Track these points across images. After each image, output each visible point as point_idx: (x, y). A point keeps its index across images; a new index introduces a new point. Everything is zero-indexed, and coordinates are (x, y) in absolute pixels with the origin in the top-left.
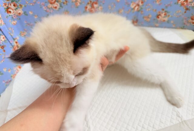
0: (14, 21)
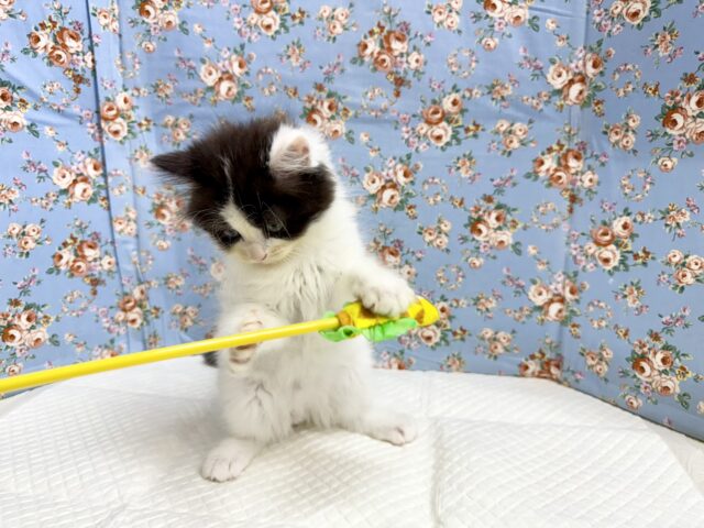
0: (164, 240)
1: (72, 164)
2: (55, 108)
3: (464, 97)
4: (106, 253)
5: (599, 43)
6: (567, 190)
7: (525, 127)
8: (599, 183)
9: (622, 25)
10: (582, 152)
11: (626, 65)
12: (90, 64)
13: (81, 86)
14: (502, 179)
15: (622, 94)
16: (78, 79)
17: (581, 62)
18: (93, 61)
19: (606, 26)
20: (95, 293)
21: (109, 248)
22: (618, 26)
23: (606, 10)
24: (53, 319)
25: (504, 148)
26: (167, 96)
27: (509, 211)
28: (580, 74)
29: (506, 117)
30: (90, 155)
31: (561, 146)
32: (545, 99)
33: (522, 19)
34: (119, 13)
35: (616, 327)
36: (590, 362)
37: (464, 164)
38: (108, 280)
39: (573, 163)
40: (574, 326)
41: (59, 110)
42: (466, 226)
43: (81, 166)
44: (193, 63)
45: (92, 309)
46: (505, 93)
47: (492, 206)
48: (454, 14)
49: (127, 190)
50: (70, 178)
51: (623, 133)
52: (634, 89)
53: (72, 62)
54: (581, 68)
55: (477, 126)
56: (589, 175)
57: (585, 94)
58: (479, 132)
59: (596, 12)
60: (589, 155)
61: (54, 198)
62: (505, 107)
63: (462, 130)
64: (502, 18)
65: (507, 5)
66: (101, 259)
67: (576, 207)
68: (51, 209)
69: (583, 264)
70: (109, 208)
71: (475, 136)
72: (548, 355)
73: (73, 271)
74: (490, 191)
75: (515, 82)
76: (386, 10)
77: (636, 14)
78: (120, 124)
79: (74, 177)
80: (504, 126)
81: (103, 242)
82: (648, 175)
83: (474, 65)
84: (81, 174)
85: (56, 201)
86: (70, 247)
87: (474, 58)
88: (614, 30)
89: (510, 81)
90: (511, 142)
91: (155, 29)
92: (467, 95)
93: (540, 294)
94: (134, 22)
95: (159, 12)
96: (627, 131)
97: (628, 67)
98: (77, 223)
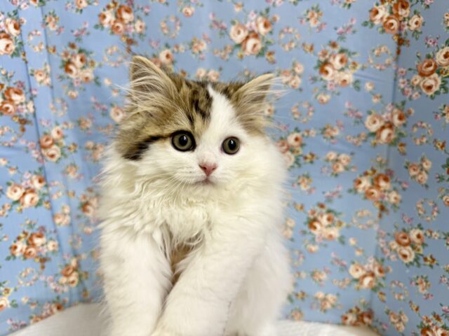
1: (22, 181)
2: (7, 145)
3: (303, 136)
4: (51, 239)
5: (403, 103)
6: (378, 202)
7: (348, 157)
8: (401, 201)
9: (420, 93)
10: (389, 177)
11: (422, 123)
12: (32, 110)
13: (27, 126)
14: (330, 192)
15: (418, 142)
16: (23, 122)
17: (389, 115)
18: (34, 107)
19: (408, 92)
20: (43, 267)
21: (53, 236)
22: (417, 93)
23: (408, 80)
24: (12, 290)
25: (332, 171)
26: (88, 129)
27: (336, 214)
28: (389, 122)
29: (334, 150)
30: (35, 173)
31: (374, 171)
32: (363, 138)
33: (348, 82)
34: (51, 72)
35: (410, 302)
36: (393, 320)
37: (303, 181)
38: (53, 258)
39: (383, 184)
40: (381, 293)
41: (9, 146)
42: (305, 223)
43: (29, 182)
44: (105, 106)
45: (42, 278)
46: (334, 134)
47: (324, 211)
48: (297, 77)
49: (63, 194)
50: (20, 192)
51: (419, 171)
52: (427, 142)
53: (18, 111)
54: (390, 119)
55: (313, 155)
56: (393, 195)
57: (393, 137)
58: (314, 160)
59: (401, 80)
60: (394, 179)
61: (9, 208)
62: (333, 143)
63: (301, 158)
64: (333, 81)
65: (336, 72)
66: (47, 243)
67: (384, 214)
68: (7, 216)
69: (388, 254)
70: (51, 208)
71: (312, 162)
72: (362, 310)
73: (26, 255)
74: (322, 200)
75: (340, 126)
76: (247, 73)
77: (429, 88)
78: (55, 149)
79: (23, 191)
80: (333, 156)
81: (48, 232)
82: (435, 205)
83: (311, 114)
84: (29, 188)
85: (10, 210)
86: (23, 240)
87: (311, 109)
88: (414, 96)
89: (338, 125)
90: (338, 167)
91: (77, 82)
92: (306, 134)
93: (357, 270)
94: (61, 78)
95: (79, 71)
96: (422, 170)
97: (424, 124)
98: (28, 222)
